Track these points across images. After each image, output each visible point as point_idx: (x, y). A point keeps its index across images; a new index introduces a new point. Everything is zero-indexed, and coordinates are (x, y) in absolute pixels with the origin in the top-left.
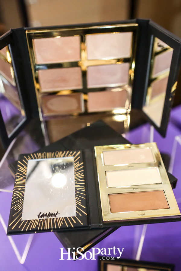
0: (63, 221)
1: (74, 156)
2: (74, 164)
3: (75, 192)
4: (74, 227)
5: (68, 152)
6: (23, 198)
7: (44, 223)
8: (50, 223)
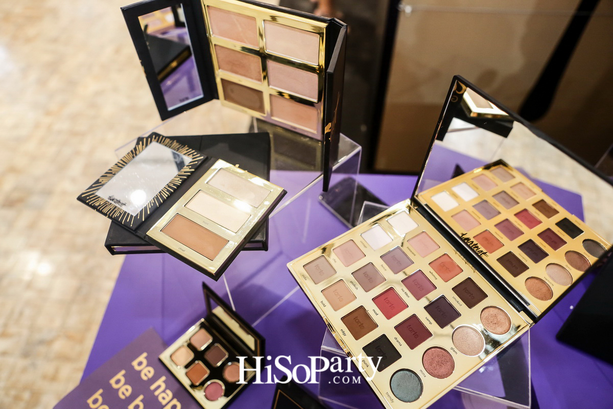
0: (121, 214)
1: (193, 159)
2: (185, 167)
3: (156, 194)
4: (124, 225)
5: (194, 151)
6: (114, 174)
7: (107, 206)
8: (111, 209)
